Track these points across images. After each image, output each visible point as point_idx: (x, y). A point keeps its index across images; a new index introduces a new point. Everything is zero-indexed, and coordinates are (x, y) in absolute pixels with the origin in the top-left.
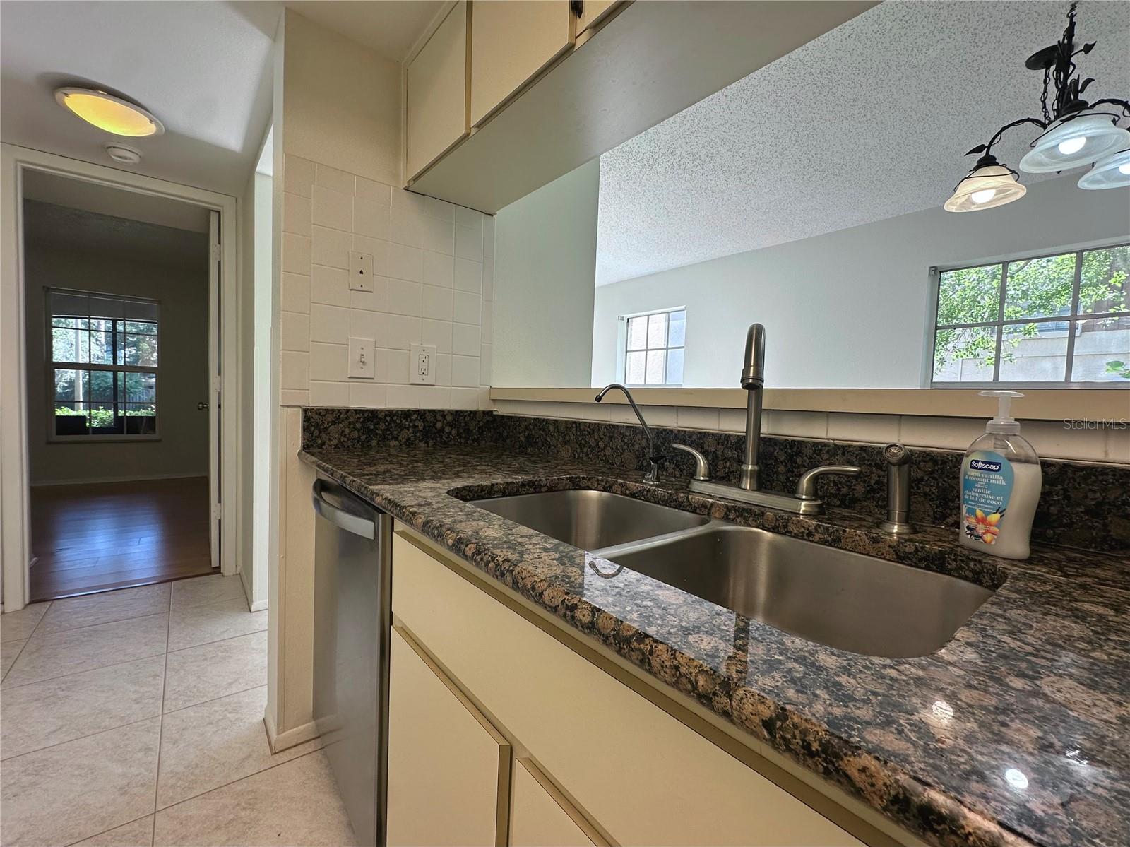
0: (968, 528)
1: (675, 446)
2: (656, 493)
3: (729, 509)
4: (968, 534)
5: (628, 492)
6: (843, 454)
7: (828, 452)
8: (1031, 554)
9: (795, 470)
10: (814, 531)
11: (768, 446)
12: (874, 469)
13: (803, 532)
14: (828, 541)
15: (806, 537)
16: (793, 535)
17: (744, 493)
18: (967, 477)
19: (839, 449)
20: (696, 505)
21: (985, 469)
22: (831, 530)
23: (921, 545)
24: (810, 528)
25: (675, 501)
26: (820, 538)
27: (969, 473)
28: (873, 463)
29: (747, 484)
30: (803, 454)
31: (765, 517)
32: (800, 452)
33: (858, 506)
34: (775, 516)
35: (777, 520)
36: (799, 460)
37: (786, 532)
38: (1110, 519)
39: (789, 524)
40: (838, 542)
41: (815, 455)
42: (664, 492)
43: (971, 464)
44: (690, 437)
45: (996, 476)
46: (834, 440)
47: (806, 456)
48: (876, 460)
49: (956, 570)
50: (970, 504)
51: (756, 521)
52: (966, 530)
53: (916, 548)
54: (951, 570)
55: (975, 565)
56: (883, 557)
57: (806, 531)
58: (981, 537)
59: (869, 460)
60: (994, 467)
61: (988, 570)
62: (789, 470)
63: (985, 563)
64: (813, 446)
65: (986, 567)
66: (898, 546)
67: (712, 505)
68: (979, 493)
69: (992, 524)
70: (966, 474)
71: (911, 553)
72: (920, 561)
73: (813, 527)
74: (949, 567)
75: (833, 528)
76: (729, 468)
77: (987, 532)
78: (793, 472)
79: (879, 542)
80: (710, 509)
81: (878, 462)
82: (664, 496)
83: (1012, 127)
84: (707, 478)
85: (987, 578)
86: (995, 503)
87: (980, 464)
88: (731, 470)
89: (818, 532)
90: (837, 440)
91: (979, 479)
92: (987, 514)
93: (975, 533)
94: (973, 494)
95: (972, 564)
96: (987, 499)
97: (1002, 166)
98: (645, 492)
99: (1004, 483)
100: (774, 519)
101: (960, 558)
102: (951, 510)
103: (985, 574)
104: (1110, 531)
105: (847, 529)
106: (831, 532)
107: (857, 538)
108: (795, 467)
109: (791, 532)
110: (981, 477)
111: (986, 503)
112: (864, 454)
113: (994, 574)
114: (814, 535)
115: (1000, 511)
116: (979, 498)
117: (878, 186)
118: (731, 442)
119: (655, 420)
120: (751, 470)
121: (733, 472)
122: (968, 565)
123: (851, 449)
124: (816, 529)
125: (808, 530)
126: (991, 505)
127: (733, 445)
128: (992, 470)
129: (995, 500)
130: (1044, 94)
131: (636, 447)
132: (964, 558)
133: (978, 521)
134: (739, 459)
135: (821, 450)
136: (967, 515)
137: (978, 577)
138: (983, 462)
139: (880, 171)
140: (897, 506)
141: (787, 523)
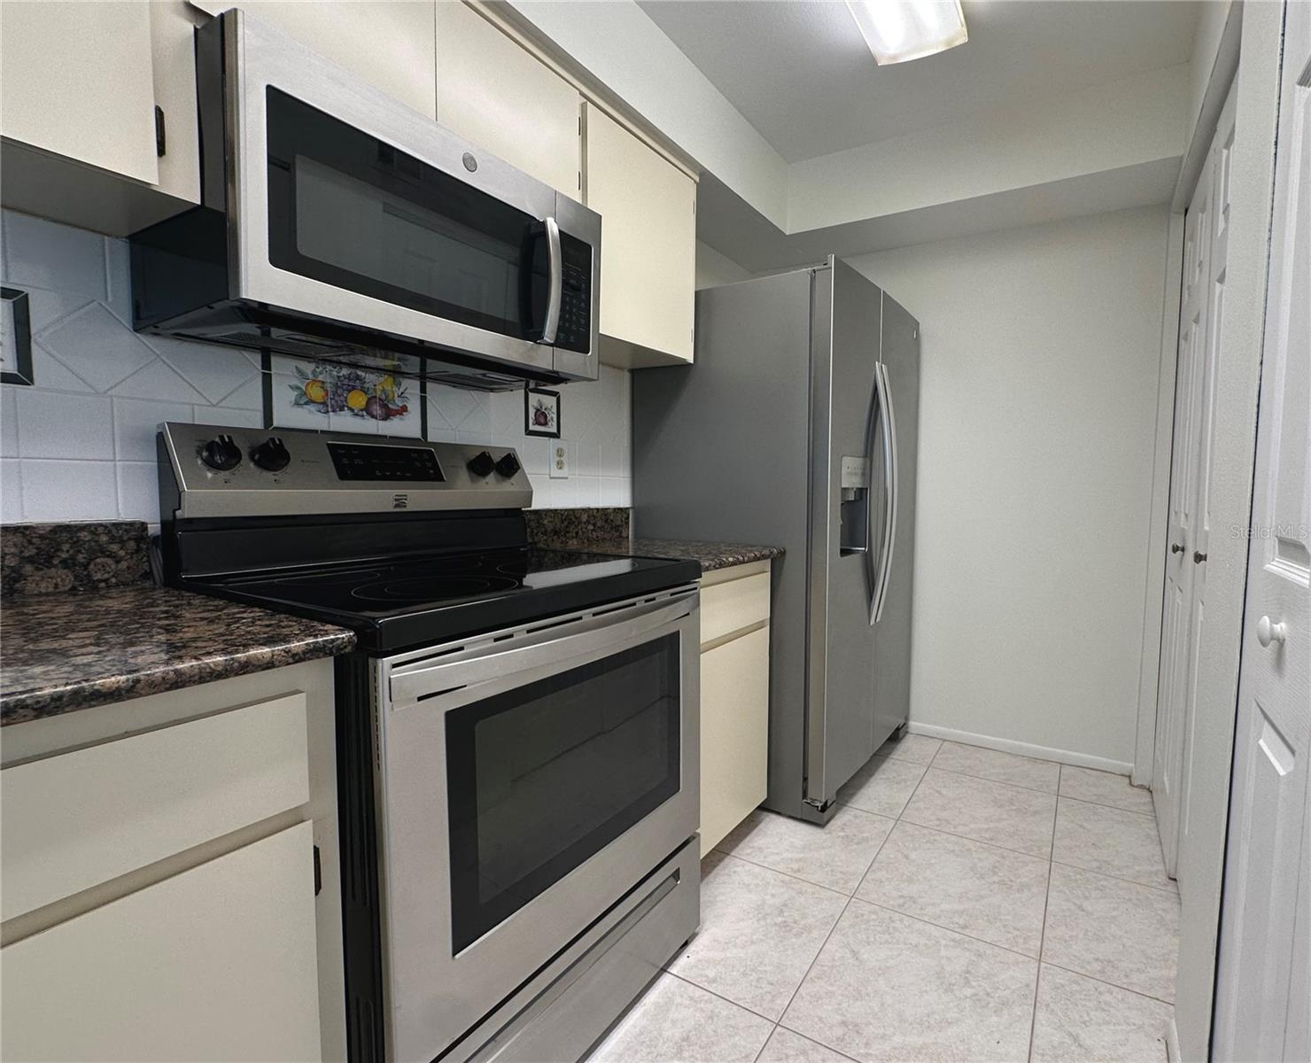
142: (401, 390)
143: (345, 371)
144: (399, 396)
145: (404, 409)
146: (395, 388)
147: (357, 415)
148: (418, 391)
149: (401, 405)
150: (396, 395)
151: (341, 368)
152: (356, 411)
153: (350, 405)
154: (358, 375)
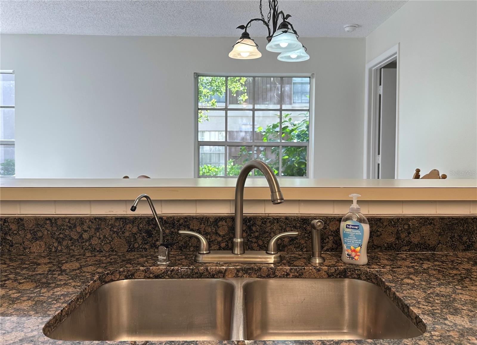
0: (348, 255)
1: (181, 232)
2: (180, 271)
3: (238, 271)
4: (348, 257)
5: (151, 275)
6: (278, 222)
7: (270, 222)
8: (369, 260)
9: (252, 235)
10: (289, 272)
12: (292, 228)
13: (284, 274)
14: (297, 276)
15: (285, 277)
16: (278, 277)
18: (345, 232)
19: (275, 220)
20: (214, 273)
21: (353, 228)
22: (298, 270)
23: (337, 268)
24: (287, 271)
25: (197, 273)
26: (293, 275)
27: (346, 230)
28: (292, 226)
29: (237, 250)
30: (256, 224)
31: (262, 271)
32: (255, 224)
33: (286, 249)
34: (268, 268)
35: (269, 271)
36: (254, 229)
37: (274, 276)
38: (374, 238)
39: (276, 272)
40: (302, 275)
41: (263, 224)
42: (186, 269)
43: (346, 226)
44: (178, 221)
45: (358, 231)
46: (268, 214)
47: (258, 225)
48: (293, 224)
49: (350, 275)
50: (348, 244)
51: (256, 274)
52: (347, 256)
53: (335, 270)
54: (349, 276)
55: (358, 271)
56: (322, 277)
57: (286, 273)
58: (354, 258)
59: (290, 224)
60: (356, 227)
61: (364, 273)
62: (248, 235)
63: (362, 270)
64: (262, 219)
65: (363, 272)
66: (328, 270)
67: (226, 270)
68: (351, 239)
69: (358, 251)
70: (344, 230)
71: (333, 273)
72: (337, 275)
73: (289, 270)
74: (348, 275)
75: (299, 268)
76: (210, 239)
77: (356, 255)
78: (251, 236)
79: (320, 271)
80: (224, 274)
81: (294, 225)
82: (187, 272)
83: (255, 21)
84: (208, 252)
85: (364, 276)
86: (358, 242)
87: (350, 226)
88: (211, 240)
89: (291, 272)
90: (270, 214)
91: (351, 233)
92: (356, 248)
93: (351, 256)
94: (349, 239)
95: (356, 272)
96: (355, 241)
97: (252, 40)
98: (169, 272)
99: (361, 234)
100: (267, 270)
101: (352, 270)
102: (325, 243)
103: (363, 275)
104: (374, 242)
105: (306, 268)
106: (298, 271)
107: (311, 271)
108: (252, 233)
109: (277, 275)
110: (352, 232)
111: (355, 243)
112: (288, 221)
113: (367, 274)
114: (290, 274)
115: (360, 246)
116: (352, 241)
117: (172, 18)
118: (210, 222)
120: (240, 242)
121: (213, 241)
122: (355, 272)
123: (281, 219)
124: (290, 271)
125: (286, 272)
126: (357, 243)
127: (212, 224)
128: (356, 229)
129: (358, 241)
130: (260, 6)
131: (127, 234)
132: (353, 270)
133: (352, 251)
134: (216, 232)
135: (266, 221)
136: (347, 249)
137: (360, 277)
138: (352, 225)
139: (176, 11)
140: (317, 249)
141: (275, 271)
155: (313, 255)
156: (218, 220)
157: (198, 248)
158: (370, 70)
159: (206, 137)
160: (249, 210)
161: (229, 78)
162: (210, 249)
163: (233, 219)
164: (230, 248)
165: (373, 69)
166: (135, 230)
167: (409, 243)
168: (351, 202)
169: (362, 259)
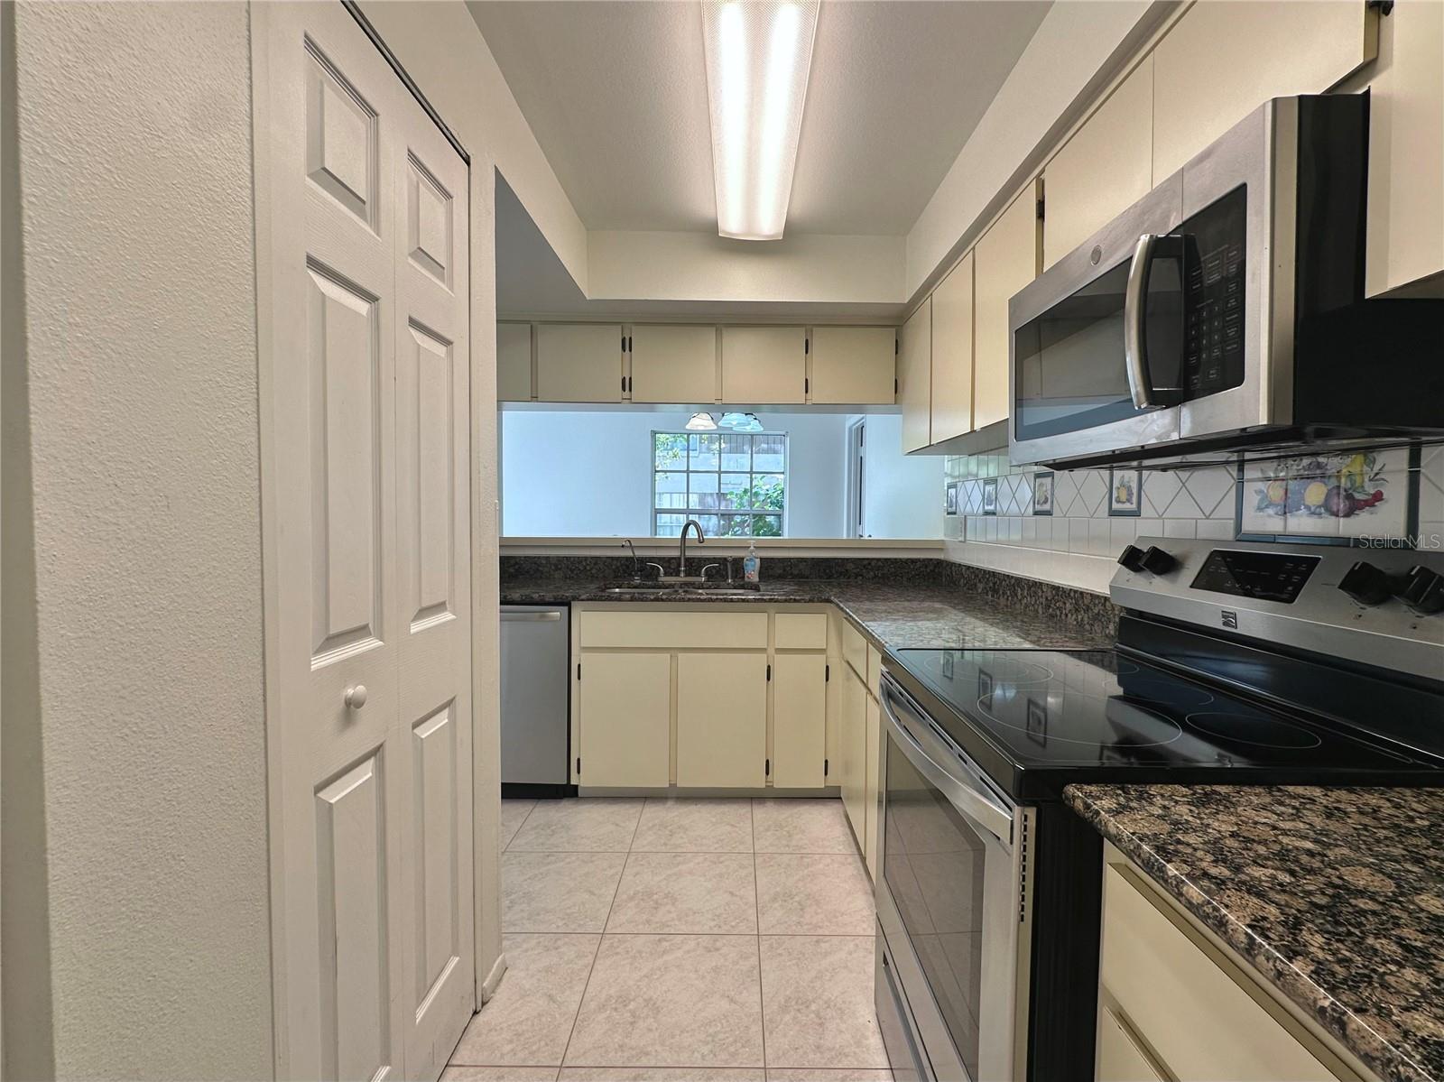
1: (649, 563)
2: (647, 584)
3: (682, 585)
8: (760, 579)
11: (689, 561)
15: (710, 588)
17: (682, 578)
20: (667, 586)
23: (741, 583)
25: (657, 586)
27: (745, 565)
29: (682, 575)
34: (700, 583)
38: (763, 568)
39: (705, 585)
42: (651, 583)
52: (747, 577)
58: (751, 578)
60: (751, 560)
66: (736, 583)
67: (675, 584)
69: (753, 575)
79: (731, 583)
82: (651, 585)
84: (664, 575)
92: (752, 573)
93: (749, 577)
98: (641, 585)
101: (749, 584)
104: (763, 571)
110: (749, 566)
111: (751, 571)
115: (755, 573)
118: (666, 560)
119: (639, 553)
120: (683, 569)
126: (753, 571)
133: (750, 574)
136: (747, 573)
140: (729, 573)
142: (1376, 469)
143: (1306, 461)
144: (1370, 480)
145: (1378, 497)
146: (1366, 468)
147: (1313, 513)
148: (1405, 465)
149: (1372, 492)
150: (1366, 480)
151: (1301, 460)
152: (1313, 509)
153: (1307, 503)
154: (1319, 463)
155: (728, 578)
156: (670, 559)
157: (658, 574)
158: (850, 429)
159: (665, 503)
160: (689, 554)
161: (691, 436)
162: (666, 574)
163: (680, 558)
164: (678, 574)
165: (855, 427)
166: (619, 564)
167: (791, 574)
168: (749, 547)
169: (756, 579)
